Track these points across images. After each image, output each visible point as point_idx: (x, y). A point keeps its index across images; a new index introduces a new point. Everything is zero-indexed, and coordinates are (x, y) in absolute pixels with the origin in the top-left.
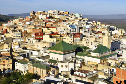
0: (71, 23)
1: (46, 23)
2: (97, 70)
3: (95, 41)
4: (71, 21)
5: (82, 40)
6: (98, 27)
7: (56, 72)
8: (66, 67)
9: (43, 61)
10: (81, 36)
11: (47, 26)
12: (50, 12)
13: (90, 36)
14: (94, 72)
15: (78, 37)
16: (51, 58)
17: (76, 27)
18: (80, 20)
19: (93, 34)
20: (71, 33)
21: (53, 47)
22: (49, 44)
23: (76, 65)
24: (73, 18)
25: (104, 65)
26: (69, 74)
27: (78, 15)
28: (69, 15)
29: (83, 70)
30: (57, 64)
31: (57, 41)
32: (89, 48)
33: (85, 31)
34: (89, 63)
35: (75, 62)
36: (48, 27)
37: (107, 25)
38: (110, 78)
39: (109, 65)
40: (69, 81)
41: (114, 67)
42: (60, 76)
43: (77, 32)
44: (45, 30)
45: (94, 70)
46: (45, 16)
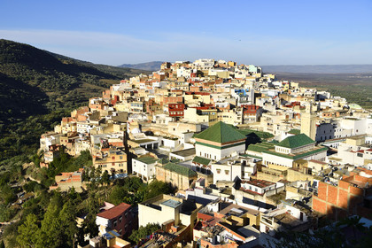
0: (240, 85)
1: (190, 85)
2: (285, 182)
3: (286, 122)
4: (238, 80)
5: (259, 120)
6: (292, 94)
7: (206, 182)
8: (227, 172)
9: (183, 158)
10: (259, 112)
11: (192, 90)
12: (199, 63)
13: (276, 111)
14: (280, 185)
15: (251, 113)
16: (198, 154)
17: (249, 94)
18: (258, 80)
19: (281, 107)
20: (239, 105)
21: (203, 132)
22: (195, 126)
23: (246, 169)
24: (243, 76)
25: (299, 173)
26: (231, 186)
27: (253, 69)
28: (236, 70)
29: (258, 181)
30: (210, 167)
31: (210, 121)
32: (272, 136)
33: (266, 102)
34: (270, 166)
35: (244, 164)
36: (193, 93)
37: (311, 90)
38: (307, 200)
39: (309, 172)
40: (230, 201)
41: (317, 178)
42: (214, 191)
43: (249, 104)
44: (189, 98)
45: (279, 181)
46: (189, 71)
